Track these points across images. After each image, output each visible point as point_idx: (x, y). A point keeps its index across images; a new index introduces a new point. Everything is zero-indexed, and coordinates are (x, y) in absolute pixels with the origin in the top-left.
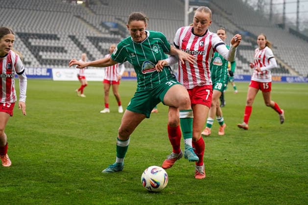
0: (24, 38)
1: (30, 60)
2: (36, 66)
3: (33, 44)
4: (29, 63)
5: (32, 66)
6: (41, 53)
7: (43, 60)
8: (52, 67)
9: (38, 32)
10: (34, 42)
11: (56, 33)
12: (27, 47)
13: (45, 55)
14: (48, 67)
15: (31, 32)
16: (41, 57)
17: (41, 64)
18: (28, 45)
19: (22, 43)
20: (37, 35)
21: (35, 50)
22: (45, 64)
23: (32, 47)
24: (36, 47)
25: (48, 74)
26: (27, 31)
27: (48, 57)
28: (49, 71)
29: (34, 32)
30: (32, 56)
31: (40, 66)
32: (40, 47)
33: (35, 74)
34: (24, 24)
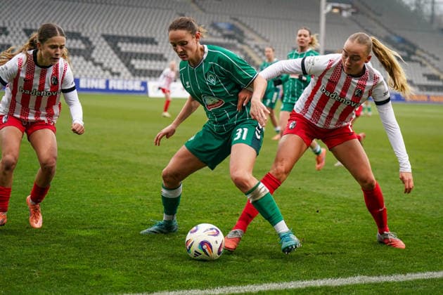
0: (112, 41)
1: (119, 70)
2: (126, 78)
3: (123, 49)
4: (118, 74)
5: (121, 77)
6: (133, 62)
7: (136, 70)
8: (147, 79)
9: (130, 34)
10: (125, 47)
11: (154, 36)
12: (116, 53)
13: (138, 64)
14: (143, 79)
15: (120, 34)
16: (133, 66)
17: (134, 75)
18: (117, 51)
19: (109, 48)
20: (129, 38)
21: (125, 58)
22: (139, 76)
23: (122, 53)
24: (126, 54)
25: (142, 89)
26: (115, 33)
27: (142, 67)
28: (144, 84)
29: (125, 34)
30: (122, 65)
31: (132, 78)
32: (132, 53)
33: (125, 88)
34: (113, 23)
